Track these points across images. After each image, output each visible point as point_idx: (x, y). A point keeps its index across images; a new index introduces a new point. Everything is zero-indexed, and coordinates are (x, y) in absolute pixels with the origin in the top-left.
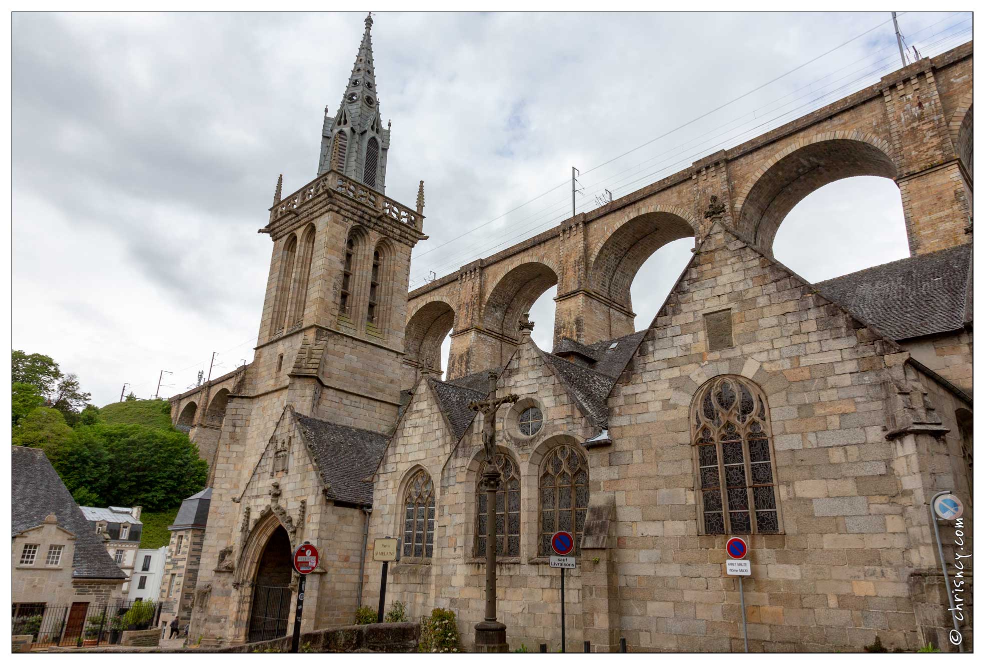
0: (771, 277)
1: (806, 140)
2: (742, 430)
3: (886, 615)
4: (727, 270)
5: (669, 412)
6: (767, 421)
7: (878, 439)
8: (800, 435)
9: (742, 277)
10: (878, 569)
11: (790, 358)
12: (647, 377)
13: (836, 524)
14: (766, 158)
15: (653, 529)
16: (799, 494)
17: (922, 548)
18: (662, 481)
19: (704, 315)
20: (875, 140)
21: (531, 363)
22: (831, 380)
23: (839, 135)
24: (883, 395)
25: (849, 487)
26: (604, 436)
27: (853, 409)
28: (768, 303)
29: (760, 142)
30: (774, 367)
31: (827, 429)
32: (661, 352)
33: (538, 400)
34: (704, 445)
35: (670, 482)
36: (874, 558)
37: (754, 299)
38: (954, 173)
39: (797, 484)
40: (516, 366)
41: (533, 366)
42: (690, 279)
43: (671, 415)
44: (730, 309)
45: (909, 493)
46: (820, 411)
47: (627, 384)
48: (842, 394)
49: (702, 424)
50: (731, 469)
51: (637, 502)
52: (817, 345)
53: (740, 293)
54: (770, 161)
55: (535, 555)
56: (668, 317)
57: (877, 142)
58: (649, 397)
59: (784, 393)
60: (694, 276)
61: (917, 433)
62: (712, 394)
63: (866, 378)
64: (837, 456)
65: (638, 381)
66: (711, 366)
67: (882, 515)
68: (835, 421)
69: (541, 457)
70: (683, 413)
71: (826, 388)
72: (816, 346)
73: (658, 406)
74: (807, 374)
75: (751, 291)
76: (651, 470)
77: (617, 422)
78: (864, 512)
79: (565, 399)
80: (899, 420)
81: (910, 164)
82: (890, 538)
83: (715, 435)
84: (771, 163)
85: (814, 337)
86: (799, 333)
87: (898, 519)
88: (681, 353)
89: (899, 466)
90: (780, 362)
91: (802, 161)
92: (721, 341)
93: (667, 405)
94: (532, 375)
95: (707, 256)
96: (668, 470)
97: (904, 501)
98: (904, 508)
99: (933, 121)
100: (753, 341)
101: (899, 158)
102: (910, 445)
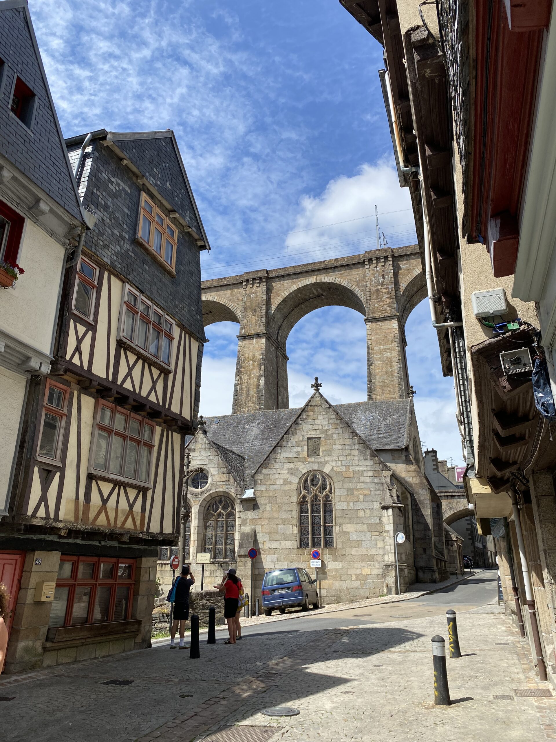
0: (341, 426)
2: (321, 498)
3: (373, 582)
4: (320, 417)
5: (286, 485)
6: (333, 495)
7: (378, 507)
8: (346, 503)
9: (327, 423)
10: (372, 563)
11: (345, 466)
12: (277, 466)
13: (358, 544)
15: (275, 545)
16: (344, 530)
17: (390, 555)
18: (281, 521)
19: (308, 438)
21: (203, 446)
22: (362, 479)
24: (382, 489)
25: (365, 528)
26: (249, 494)
27: (369, 493)
28: (338, 437)
30: (338, 469)
31: (358, 501)
32: (284, 453)
33: (207, 469)
34: (302, 503)
35: (285, 521)
36: (372, 558)
37: (332, 435)
39: (344, 525)
40: (193, 447)
41: (205, 448)
42: (302, 418)
43: (287, 487)
44: (320, 437)
45: (388, 531)
46: (356, 493)
47: (266, 468)
48: (366, 486)
49: (303, 493)
50: (315, 516)
51: (267, 531)
52: (357, 461)
53: (326, 431)
56: (289, 436)
58: (277, 476)
59: (342, 482)
60: (304, 417)
61: (393, 507)
62: (309, 478)
63: (376, 480)
64: (361, 514)
65: (272, 467)
66: (309, 465)
67: (376, 540)
68: (361, 497)
69: (206, 502)
70: (294, 487)
71: (359, 483)
72: (357, 462)
73: (281, 482)
74: (351, 475)
75: (331, 430)
76: (276, 515)
77: (259, 488)
78: (369, 539)
79: (225, 470)
80: (387, 501)
82: (378, 550)
83: (308, 499)
85: (356, 458)
86: (350, 454)
87: (381, 542)
88: (295, 456)
89: (385, 520)
90: (341, 467)
92: (315, 453)
93: (286, 482)
94: (203, 453)
95: (311, 408)
96: (285, 515)
97: (385, 534)
98: (385, 537)
100: (330, 455)
102: (390, 511)
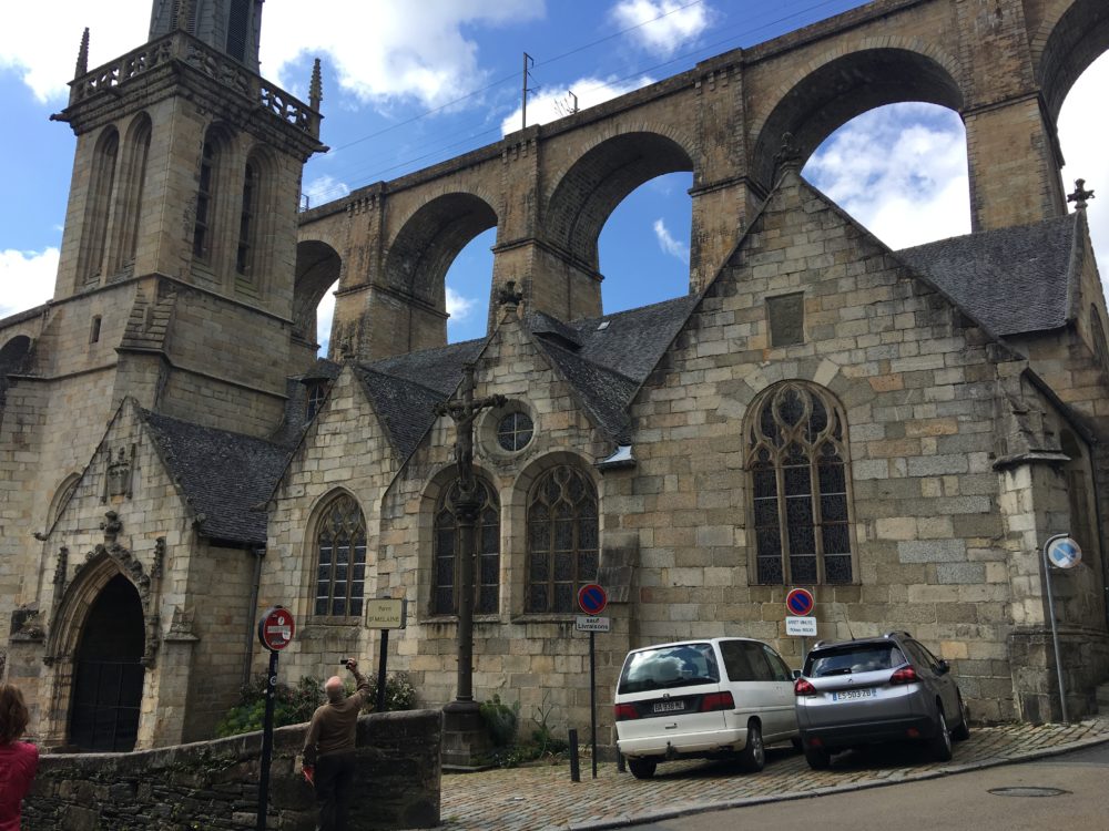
0: (860, 253)
1: (851, 45)
2: (811, 451)
3: (979, 681)
4: (801, 240)
5: (714, 426)
6: (845, 442)
7: (983, 468)
8: (885, 461)
9: (821, 251)
10: (973, 627)
11: (878, 361)
12: (686, 379)
13: (926, 573)
14: (796, 65)
15: (689, 578)
16: (882, 534)
17: (1028, 602)
18: (703, 517)
19: (767, 299)
20: (939, 55)
21: (517, 351)
22: (930, 392)
23: (894, 44)
24: (993, 414)
25: (943, 527)
26: (624, 454)
27: (955, 430)
28: (852, 287)
29: (791, 42)
30: (857, 373)
31: (921, 455)
32: (706, 345)
33: (528, 402)
34: (759, 473)
35: (713, 517)
36: (970, 613)
37: (835, 281)
38: (1032, 111)
39: (879, 522)
40: (495, 355)
41: (521, 355)
42: (750, 249)
43: (718, 430)
44: (802, 293)
45: (1019, 535)
46: (912, 431)
47: (659, 387)
48: (942, 410)
49: (759, 443)
50: (794, 501)
51: (669, 542)
52: (914, 345)
53: (817, 273)
54: (801, 70)
55: (521, 611)
56: (718, 299)
57: (942, 57)
58: (688, 405)
59: (868, 406)
60: (756, 245)
61: (1033, 463)
62: (773, 404)
63: (973, 391)
64: (931, 488)
65: (674, 384)
66: (773, 367)
67: (981, 561)
68: (931, 444)
69: (530, 481)
70: (735, 428)
71: (922, 403)
72: (913, 348)
73: (700, 417)
74: (898, 383)
75: (832, 270)
76: (689, 501)
77: (644, 436)
78: (961, 558)
79: (567, 402)
80: (1012, 446)
81: (979, 93)
82: (990, 589)
83: (775, 458)
84: (802, 73)
85: (910, 336)
86: (890, 329)
87: (1000, 567)
88: (734, 348)
89: (1007, 502)
90: (864, 367)
91: (844, 74)
92: (787, 336)
93: (713, 417)
94: (519, 368)
95: (775, 219)
96: (712, 502)
97: (1010, 545)
98: (1009, 554)
99: (1013, 36)
100: (831, 336)
101: (968, 83)
102: (1023, 477)
